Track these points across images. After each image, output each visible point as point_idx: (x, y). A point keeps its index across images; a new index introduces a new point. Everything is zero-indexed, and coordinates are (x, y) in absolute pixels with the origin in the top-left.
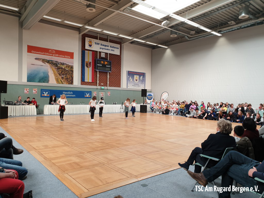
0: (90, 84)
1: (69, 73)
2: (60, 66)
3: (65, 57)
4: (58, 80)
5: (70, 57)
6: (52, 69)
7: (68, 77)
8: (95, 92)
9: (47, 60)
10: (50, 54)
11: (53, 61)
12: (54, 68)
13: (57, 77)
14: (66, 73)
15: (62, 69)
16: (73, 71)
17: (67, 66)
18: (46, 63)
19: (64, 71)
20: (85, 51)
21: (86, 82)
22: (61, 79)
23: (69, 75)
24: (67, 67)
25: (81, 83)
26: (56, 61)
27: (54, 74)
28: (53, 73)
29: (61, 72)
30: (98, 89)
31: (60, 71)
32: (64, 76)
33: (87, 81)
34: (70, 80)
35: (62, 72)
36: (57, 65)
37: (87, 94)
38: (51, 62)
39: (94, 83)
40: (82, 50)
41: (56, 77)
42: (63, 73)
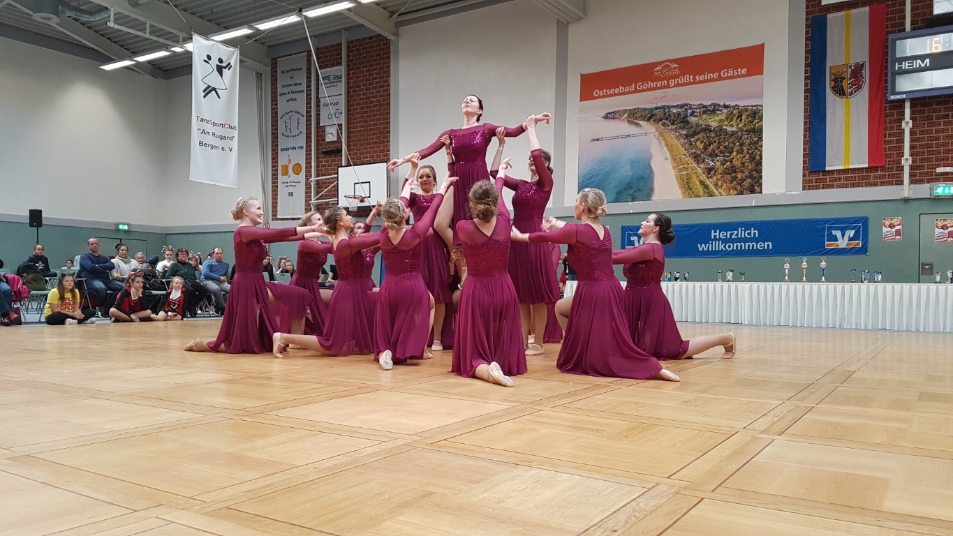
0: (861, 178)
1: (741, 145)
2: (701, 122)
3: (720, 79)
4: (688, 183)
5: (744, 71)
6: (663, 143)
7: (737, 163)
8: (893, 222)
9: (645, 109)
10: (659, 84)
11: (669, 107)
12: (672, 136)
13: (686, 169)
14: (725, 147)
15: (710, 131)
16: (758, 132)
17: (732, 112)
18: (641, 123)
19: (716, 139)
20: (829, 16)
21: (832, 172)
22: (703, 177)
23: (738, 153)
24: (729, 118)
25: (804, 182)
26: (682, 106)
27: (674, 159)
28: (669, 156)
29: (701, 146)
30: (910, 201)
31: (698, 143)
32: (716, 163)
33: (842, 168)
34: (746, 171)
35: (705, 148)
36: (688, 122)
37: (838, 234)
38: (659, 114)
39: (883, 168)
40: (807, 20)
41: (681, 170)
42: (714, 151)
